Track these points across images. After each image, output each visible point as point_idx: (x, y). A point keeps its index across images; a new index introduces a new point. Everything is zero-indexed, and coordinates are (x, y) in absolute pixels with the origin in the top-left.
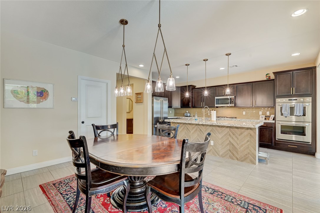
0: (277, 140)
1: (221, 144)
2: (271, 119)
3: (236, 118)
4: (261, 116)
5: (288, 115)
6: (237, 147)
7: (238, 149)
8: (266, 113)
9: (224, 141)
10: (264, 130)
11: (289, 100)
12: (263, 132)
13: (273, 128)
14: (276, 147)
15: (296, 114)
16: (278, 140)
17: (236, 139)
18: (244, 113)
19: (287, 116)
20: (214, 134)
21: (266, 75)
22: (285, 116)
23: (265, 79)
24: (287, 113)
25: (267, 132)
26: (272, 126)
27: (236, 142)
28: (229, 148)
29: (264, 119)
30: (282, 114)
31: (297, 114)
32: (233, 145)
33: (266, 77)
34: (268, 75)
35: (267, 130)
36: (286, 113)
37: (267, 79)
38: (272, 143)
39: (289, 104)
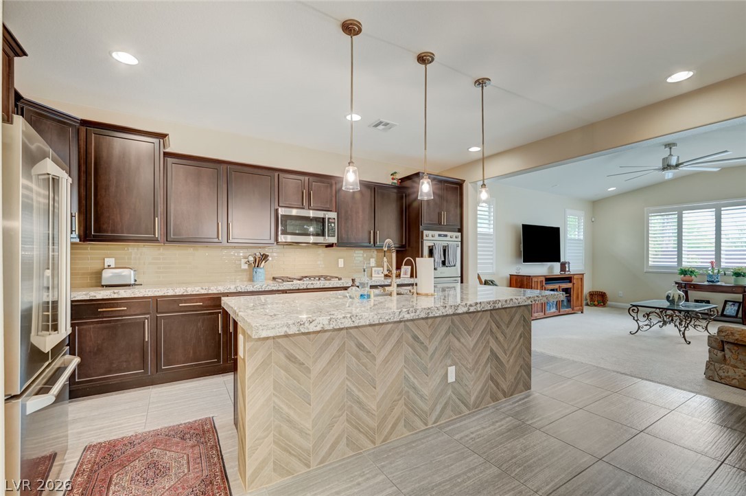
1: (474, 368)
6: (505, 360)
7: (506, 364)
9: (479, 356)
18: (341, 263)
20: (456, 341)
27: (503, 348)
28: (489, 372)
32: (497, 358)
33: (393, 179)
34: (396, 176)
37: (393, 183)
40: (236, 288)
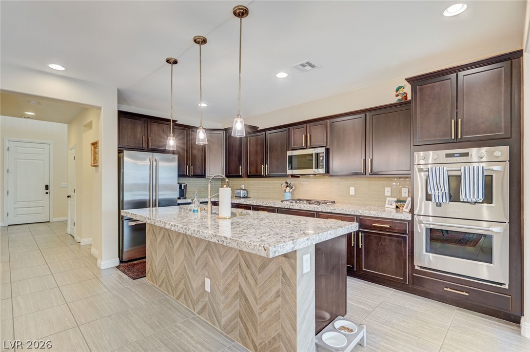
0: (416, 268)
1: (224, 294)
2: (407, 208)
3: (334, 202)
4: (388, 199)
5: (444, 201)
6: (256, 308)
7: (257, 314)
8: (400, 192)
9: (228, 285)
10: (385, 239)
11: (448, 156)
12: (384, 244)
13: (407, 234)
14: (415, 287)
15: (464, 196)
16: (418, 268)
17: (252, 282)
18: (352, 191)
19: (441, 201)
20: (211, 258)
21: (397, 91)
22: (437, 201)
23: (394, 100)
24: (440, 194)
25: (394, 244)
26: (404, 229)
27: (254, 294)
28: (238, 308)
29: (394, 206)
30: (428, 198)
31: (468, 197)
32: (246, 300)
33: (397, 96)
34: (401, 91)
35: (394, 238)
36: (437, 194)
37: (398, 100)
38: (404, 276)
39: (445, 169)
40: (256, 203)
